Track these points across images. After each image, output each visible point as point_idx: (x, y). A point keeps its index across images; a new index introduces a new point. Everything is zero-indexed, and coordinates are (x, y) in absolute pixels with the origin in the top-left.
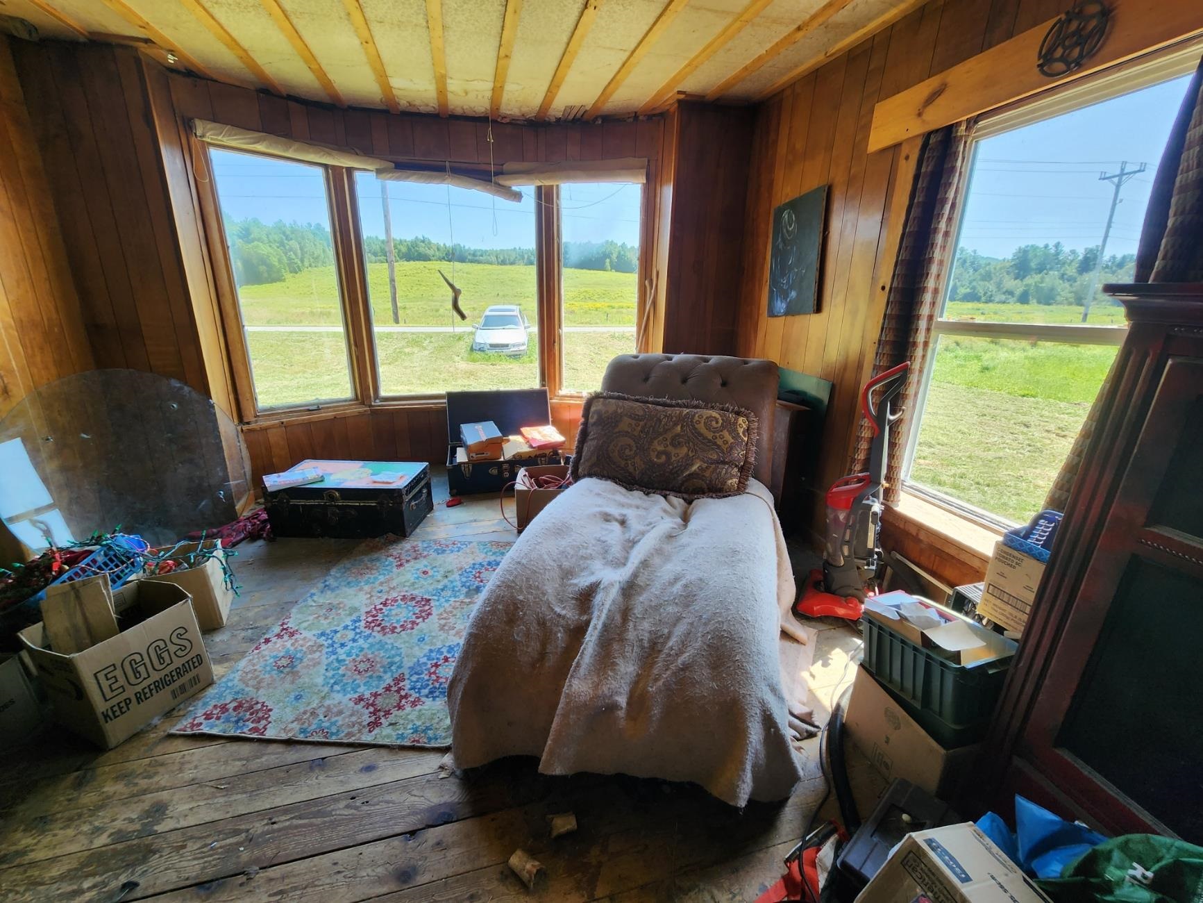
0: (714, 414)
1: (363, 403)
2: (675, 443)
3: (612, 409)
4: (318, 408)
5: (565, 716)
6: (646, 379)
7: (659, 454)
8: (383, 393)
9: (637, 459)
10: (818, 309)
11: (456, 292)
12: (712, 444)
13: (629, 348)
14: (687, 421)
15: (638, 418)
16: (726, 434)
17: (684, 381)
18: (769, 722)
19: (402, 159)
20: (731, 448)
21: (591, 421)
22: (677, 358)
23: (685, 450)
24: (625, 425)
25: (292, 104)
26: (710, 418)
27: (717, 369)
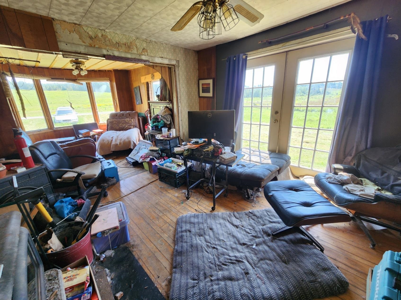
0: (128, 119)
1: (51, 129)
2: (123, 124)
3: (112, 120)
4: (40, 131)
5: (113, 145)
6: (117, 116)
7: (121, 126)
8: (55, 127)
9: (118, 127)
10: (142, 103)
11: (71, 104)
12: (128, 123)
13: (113, 111)
14: (124, 121)
15: (117, 121)
16: (130, 122)
17: (123, 115)
18: (133, 142)
19: (53, 77)
20: (131, 123)
21: (108, 123)
22: (121, 112)
23: (124, 125)
24: (114, 122)
25: (24, 67)
26: (127, 120)
27: (128, 113)
